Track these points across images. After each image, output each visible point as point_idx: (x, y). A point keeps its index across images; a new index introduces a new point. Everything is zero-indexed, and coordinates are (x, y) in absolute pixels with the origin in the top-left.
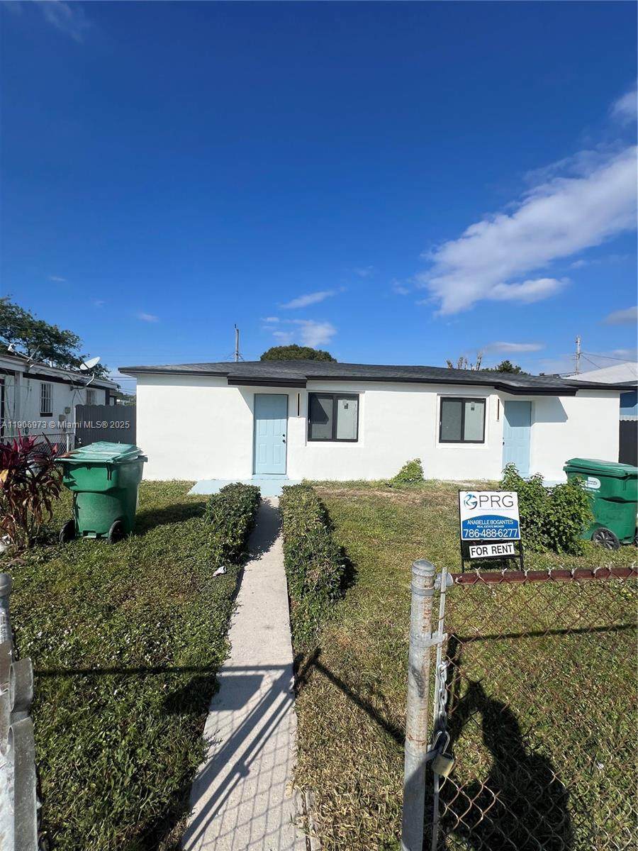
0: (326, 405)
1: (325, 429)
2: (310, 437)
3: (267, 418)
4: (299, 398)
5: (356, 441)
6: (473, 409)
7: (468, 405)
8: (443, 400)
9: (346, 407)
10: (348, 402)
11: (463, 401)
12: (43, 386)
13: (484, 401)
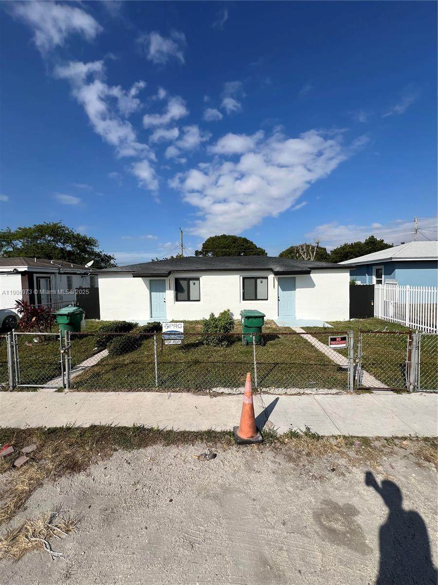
0: (184, 284)
1: (183, 295)
2: (177, 299)
3: (156, 292)
4: (170, 281)
5: (199, 301)
6: (261, 282)
7: (259, 281)
8: (244, 279)
9: (194, 284)
10: (194, 281)
11: (256, 278)
12: (68, 278)
13: (267, 278)
